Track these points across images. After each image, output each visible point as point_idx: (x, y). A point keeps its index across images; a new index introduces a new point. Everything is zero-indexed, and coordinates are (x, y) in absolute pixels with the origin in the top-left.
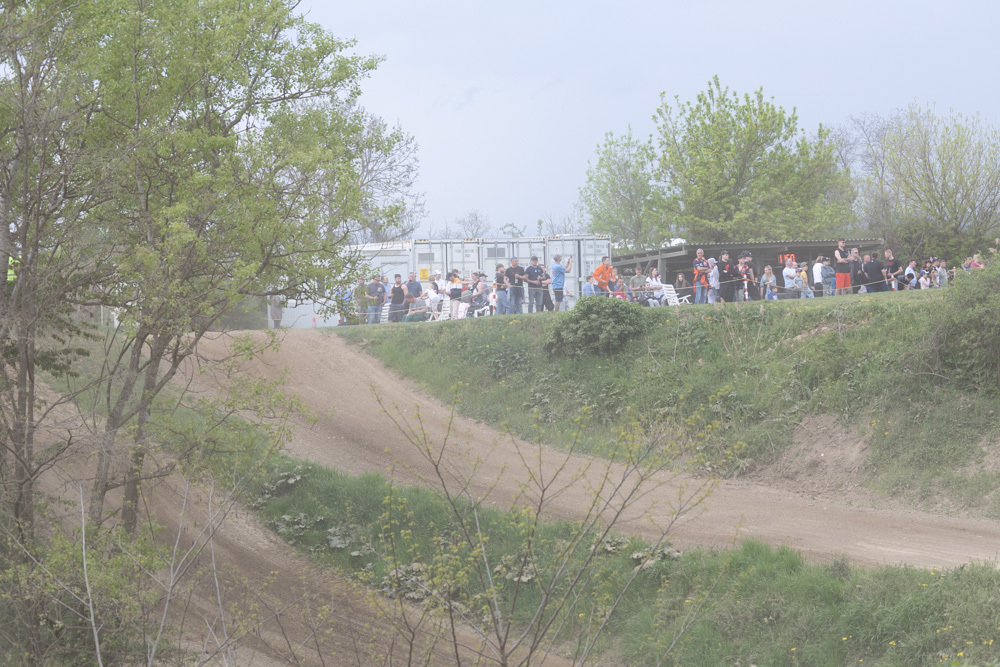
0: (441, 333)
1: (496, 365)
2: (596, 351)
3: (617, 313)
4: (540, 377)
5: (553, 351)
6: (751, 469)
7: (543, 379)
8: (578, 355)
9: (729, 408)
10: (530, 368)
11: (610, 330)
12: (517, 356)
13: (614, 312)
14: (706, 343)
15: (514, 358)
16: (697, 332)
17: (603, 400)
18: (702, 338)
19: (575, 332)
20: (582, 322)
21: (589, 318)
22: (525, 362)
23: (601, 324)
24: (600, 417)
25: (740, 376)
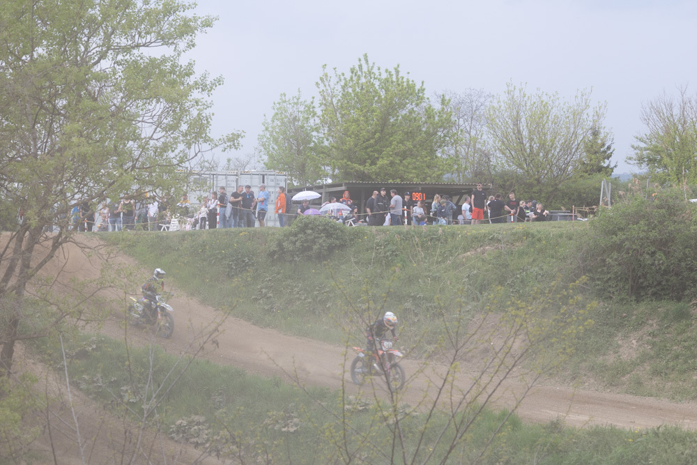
0: (183, 240)
1: (229, 266)
2: (309, 258)
3: (327, 230)
4: (265, 277)
5: (275, 257)
7: (268, 279)
8: (296, 261)
9: (417, 305)
10: (257, 270)
11: (323, 242)
12: (246, 260)
13: (325, 229)
14: (396, 255)
15: (244, 261)
16: (390, 247)
18: (393, 252)
19: (294, 243)
20: (300, 236)
21: (305, 233)
22: (253, 265)
23: (315, 238)
24: (314, 309)
25: (424, 282)
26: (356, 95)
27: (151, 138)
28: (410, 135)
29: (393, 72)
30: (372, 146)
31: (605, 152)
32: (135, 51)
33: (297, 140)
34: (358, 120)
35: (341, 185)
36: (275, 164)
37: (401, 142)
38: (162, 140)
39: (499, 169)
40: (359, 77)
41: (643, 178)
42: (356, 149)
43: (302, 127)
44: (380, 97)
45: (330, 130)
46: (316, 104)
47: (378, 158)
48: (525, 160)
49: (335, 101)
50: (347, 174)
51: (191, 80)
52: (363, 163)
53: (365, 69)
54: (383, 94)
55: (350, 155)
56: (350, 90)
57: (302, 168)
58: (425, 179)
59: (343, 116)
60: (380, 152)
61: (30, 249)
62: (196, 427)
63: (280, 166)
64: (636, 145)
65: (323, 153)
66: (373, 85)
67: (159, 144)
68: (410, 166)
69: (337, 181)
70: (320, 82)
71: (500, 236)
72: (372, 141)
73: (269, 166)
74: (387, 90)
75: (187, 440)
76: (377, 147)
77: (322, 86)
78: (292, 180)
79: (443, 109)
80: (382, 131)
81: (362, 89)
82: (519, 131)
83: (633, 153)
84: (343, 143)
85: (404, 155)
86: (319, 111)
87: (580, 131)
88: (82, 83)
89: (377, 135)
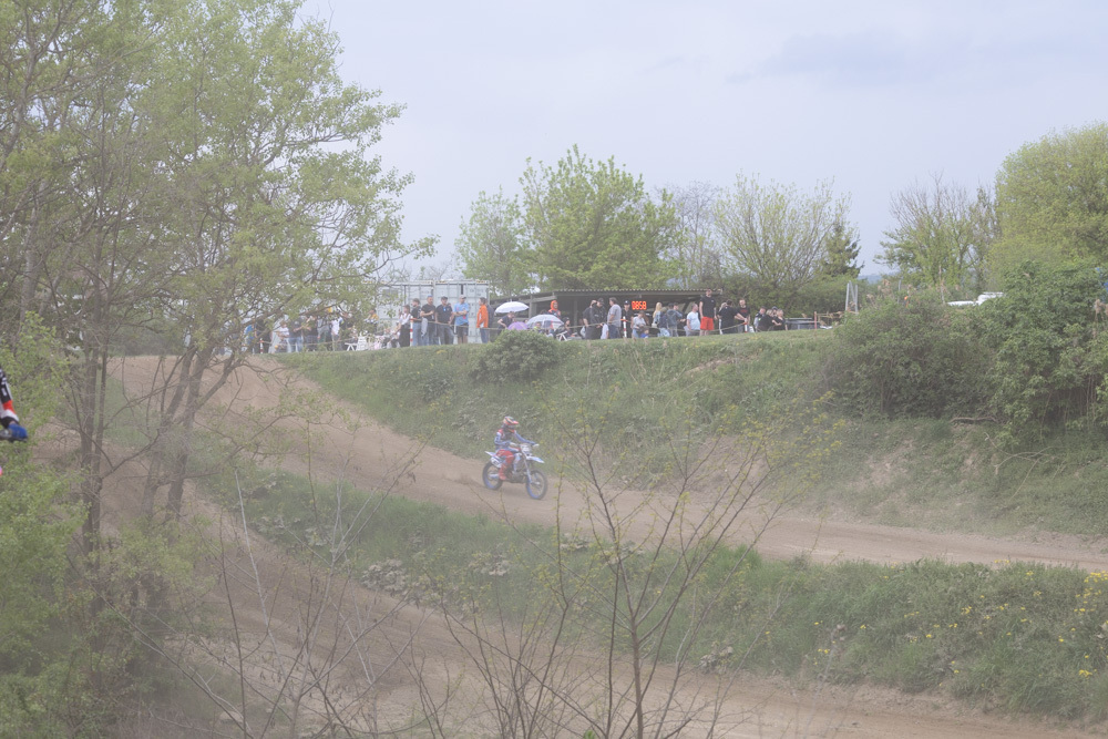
0: (373, 361)
1: (426, 389)
2: (516, 378)
3: (536, 346)
4: (467, 401)
5: (478, 378)
6: (661, 482)
7: (469, 403)
8: (501, 382)
9: (640, 429)
10: (457, 392)
11: (531, 359)
12: (445, 381)
13: (533, 345)
14: (615, 373)
15: (442, 383)
16: (607, 363)
17: (525, 421)
18: (611, 369)
19: (499, 361)
20: (505, 352)
21: (511, 349)
22: (452, 387)
23: (522, 354)
25: (648, 402)
26: (566, 191)
27: (333, 245)
28: (628, 235)
29: (607, 165)
30: (585, 249)
31: (850, 250)
32: (313, 147)
33: (499, 244)
34: (568, 220)
35: (550, 295)
36: (475, 272)
37: (618, 244)
38: (346, 247)
39: (730, 273)
40: (568, 170)
41: (894, 279)
42: (567, 253)
43: (505, 229)
44: (592, 193)
45: (536, 232)
46: (520, 202)
47: (592, 263)
48: (760, 261)
49: (541, 199)
50: (557, 282)
51: (377, 178)
52: (575, 268)
53: (575, 161)
54: (596, 189)
55: (559, 260)
56: (559, 186)
57: (506, 276)
58: (646, 285)
59: (551, 215)
60: (594, 256)
61: (199, 375)
62: (392, 573)
63: (481, 274)
64: (885, 242)
65: (529, 258)
66: (584, 179)
67: (343, 252)
68: (629, 271)
69: (546, 290)
70: (524, 178)
71: (733, 349)
72: (585, 244)
73: (468, 275)
74: (600, 185)
75: (382, 587)
76: (591, 250)
77: (526, 182)
78: (494, 290)
79: (665, 205)
80: (596, 231)
81: (572, 184)
82: (752, 229)
83: (882, 251)
84: (552, 247)
85: (621, 259)
86: (523, 211)
87: (821, 227)
88: (254, 184)
89: (591, 237)
